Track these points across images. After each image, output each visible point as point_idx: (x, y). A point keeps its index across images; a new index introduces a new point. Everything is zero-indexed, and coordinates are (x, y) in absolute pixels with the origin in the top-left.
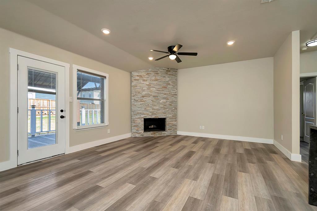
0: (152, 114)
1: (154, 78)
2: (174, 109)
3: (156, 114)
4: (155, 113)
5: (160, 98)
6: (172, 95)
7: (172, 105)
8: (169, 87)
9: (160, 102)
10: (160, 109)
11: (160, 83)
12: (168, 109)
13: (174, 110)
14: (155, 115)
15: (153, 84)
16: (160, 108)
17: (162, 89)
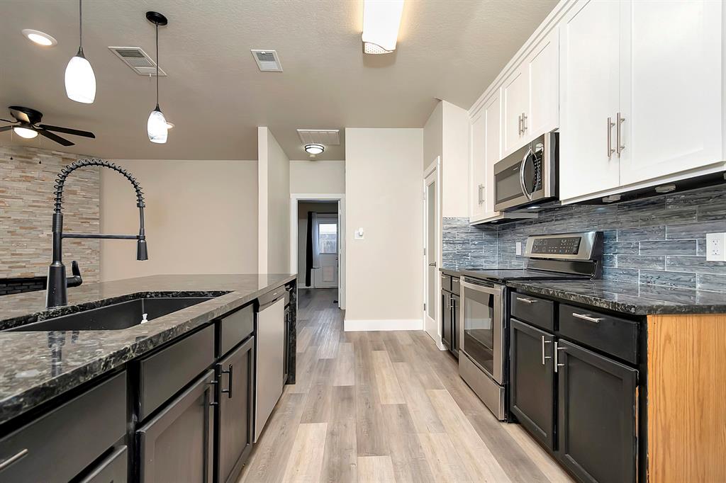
0: (9, 267)
1: (17, 174)
2: (91, 254)
3: (25, 267)
4: (24, 264)
5: (41, 226)
6: (83, 218)
7: (83, 243)
8: (74, 200)
9: (41, 236)
10: (39, 254)
11: (40, 188)
12: (70, 254)
13: (89, 256)
14: (24, 271)
15: (13, 188)
16: (41, 252)
17: (47, 202)
